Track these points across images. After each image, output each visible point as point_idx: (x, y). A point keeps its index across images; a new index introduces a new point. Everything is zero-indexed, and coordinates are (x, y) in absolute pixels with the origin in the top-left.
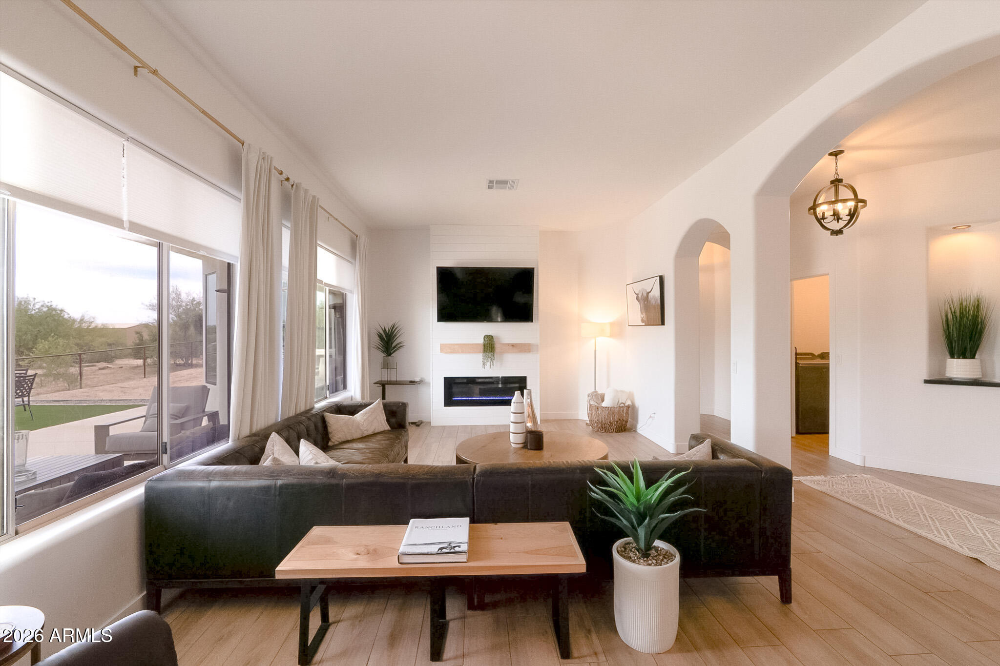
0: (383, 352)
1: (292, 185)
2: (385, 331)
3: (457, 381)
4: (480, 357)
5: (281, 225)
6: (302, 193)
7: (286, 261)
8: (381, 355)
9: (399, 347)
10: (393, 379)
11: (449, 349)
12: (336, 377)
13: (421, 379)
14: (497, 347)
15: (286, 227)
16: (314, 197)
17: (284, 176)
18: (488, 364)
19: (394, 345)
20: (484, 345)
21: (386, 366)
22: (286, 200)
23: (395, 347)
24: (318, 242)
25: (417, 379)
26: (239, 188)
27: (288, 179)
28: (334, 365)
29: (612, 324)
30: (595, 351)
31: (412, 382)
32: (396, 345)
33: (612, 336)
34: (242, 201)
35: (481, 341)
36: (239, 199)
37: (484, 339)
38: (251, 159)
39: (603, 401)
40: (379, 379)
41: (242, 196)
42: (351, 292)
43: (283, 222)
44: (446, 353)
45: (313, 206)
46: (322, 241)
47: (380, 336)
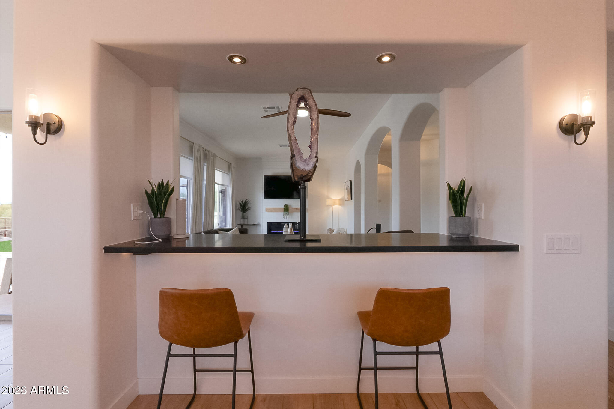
0: (242, 211)
1: (207, 152)
2: (242, 202)
3: (273, 224)
4: (282, 214)
5: (203, 165)
6: (210, 153)
7: (205, 177)
8: (240, 213)
9: (249, 209)
10: (246, 223)
11: (269, 210)
12: (222, 223)
13: (258, 223)
14: (290, 209)
15: (205, 165)
16: (214, 154)
17: (205, 149)
18: (286, 216)
19: (247, 208)
20: (284, 208)
21: (243, 217)
22: (205, 156)
23: (247, 209)
24: (216, 168)
25: (256, 223)
26: (192, 156)
27: (206, 150)
28: (221, 219)
29: (340, 200)
30: (332, 211)
31: (254, 225)
32: (248, 208)
33: (339, 205)
34: (193, 160)
35: (283, 207)
36: (192, 160)
37: (284, 206)
38: (196, 147)
39: (333, 232)
40: (240, 223)
41: (193, 159)
42: (228, 186)
43: (204, 164)
44: (268, 212)
45: (214, 156)
46: (217, 168)
47: (240, 204)
